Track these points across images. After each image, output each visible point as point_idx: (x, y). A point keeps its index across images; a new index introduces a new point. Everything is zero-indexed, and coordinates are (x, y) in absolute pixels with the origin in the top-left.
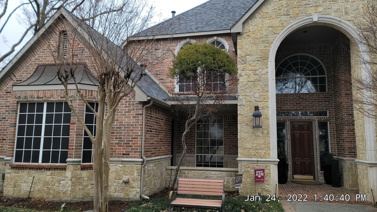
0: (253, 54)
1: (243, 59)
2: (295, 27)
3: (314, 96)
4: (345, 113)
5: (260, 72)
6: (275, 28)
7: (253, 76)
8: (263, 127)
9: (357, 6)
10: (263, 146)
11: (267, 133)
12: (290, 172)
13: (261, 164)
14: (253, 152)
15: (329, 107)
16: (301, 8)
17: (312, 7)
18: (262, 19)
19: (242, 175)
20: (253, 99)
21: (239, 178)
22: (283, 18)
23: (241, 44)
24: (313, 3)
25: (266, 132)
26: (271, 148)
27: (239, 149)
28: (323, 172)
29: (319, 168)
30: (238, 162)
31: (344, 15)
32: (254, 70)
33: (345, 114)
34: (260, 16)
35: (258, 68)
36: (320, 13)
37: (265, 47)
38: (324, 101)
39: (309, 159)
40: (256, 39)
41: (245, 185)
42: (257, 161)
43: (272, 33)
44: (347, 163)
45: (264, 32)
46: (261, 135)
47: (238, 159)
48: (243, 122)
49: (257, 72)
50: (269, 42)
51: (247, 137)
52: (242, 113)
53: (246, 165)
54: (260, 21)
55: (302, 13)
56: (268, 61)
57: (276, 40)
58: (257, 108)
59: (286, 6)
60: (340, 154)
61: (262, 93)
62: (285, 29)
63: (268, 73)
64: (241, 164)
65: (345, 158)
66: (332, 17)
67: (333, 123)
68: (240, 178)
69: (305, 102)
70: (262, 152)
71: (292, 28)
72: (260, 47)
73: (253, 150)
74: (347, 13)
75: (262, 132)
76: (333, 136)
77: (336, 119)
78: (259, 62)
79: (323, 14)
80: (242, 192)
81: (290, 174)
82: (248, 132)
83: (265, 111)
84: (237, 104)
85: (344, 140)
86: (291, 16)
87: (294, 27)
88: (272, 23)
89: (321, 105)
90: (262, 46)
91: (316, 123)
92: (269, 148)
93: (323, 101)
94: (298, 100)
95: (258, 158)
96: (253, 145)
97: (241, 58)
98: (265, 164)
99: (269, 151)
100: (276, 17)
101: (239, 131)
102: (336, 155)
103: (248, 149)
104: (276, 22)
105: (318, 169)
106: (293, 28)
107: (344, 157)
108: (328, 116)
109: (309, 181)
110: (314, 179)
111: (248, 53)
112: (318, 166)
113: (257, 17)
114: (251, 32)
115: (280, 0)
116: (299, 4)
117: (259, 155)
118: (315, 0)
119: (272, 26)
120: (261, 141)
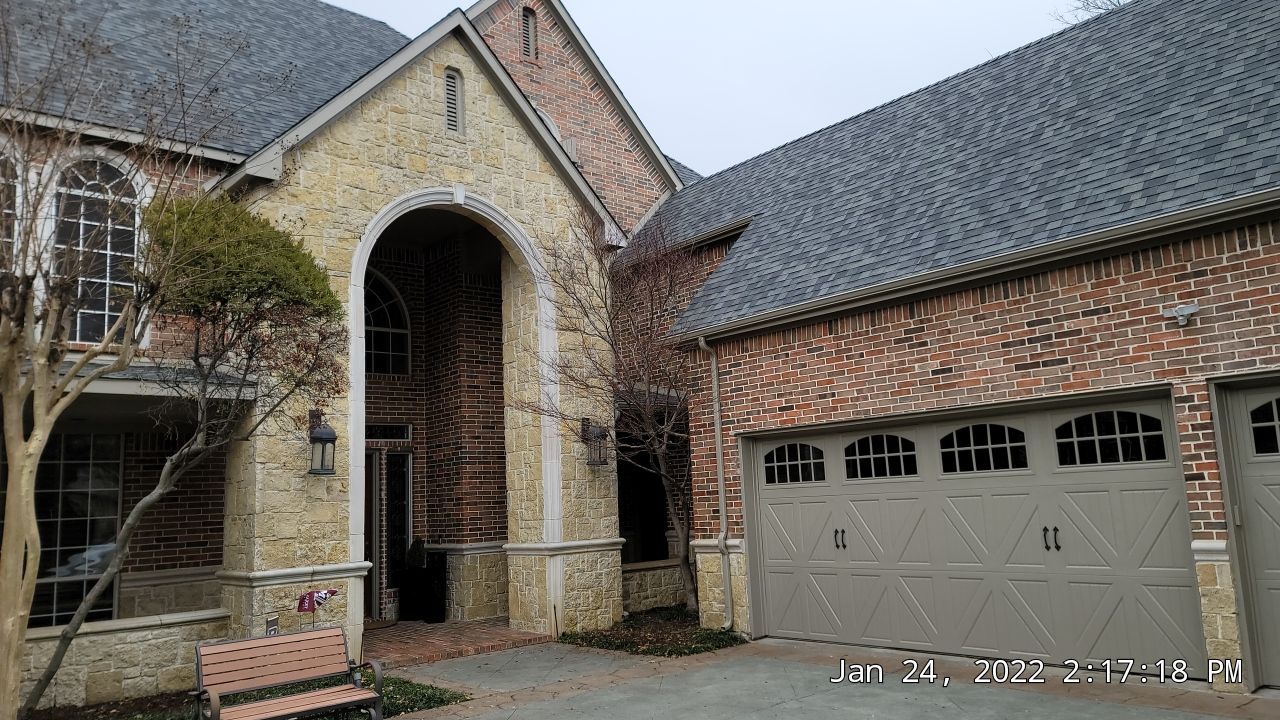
2: (415, 205)
3: (381, 383)
6: (368, 193)
9: (537, 194)
10: (329, 528)
11: (341, 488)
13: (322, 582)
14: (299, 548)
16: (428, 160)
17: (451, 165)
18: (333, 157)
22: (389, 173)
24: (455, 155)
25: (337, 485)
26: (351, 531)
27: (258, 541)
28: (395, 589)
29: (383, 582)
30: (254, 584)
31: (513, 206)
34: (326, 146)
36: (469, 187)
37: (341, 239)
40: (315, 212)
42: (314, 573)
43: (360, 205)
44: (468, 557)
45: (338, 196)
46: (325, 496)
47: (254, 574)
48: (274, 458)
50: (352, 228)
51: (284, 505)
52: (270, 429)
53: (280, 590)
54: (329, 161)
55: (430, 173)
56: (348, 283)
57: (369, 227)
58: (314, 416)
59: (394, 141)
60: (440, 537)
62: (391, 205)
63: (346, 318)
66: (492, 204)
67: (422, 458)
70: (327, 545)
71: (406, 205)
72: (326, 237)
73: (300, 542)
74: (518, 203)
75: (328, 488)
76: (421, 492)
77: (429, 448)
79: (475, 192)
82: (287, 488)
83: (338, 425)
85: (459, 499)
86: (407, 171)
87: (412, 202)
88: (361, 176)
89: (396, 409)
90: (331, 236)
91: (383, 457)
92: (345, 531)
93: (400, 399)
95: (314, 563)
96: (302, 528)
98: (333, 579)
99: (345, 542)
100: (371, 163)
101: (257, 486)
102: (428, 541)
103: (285, 542)
104: (370, 178)
107: (462, 542)
108: (409, 439)
113: (319, 147)
114: (301, 187)
115: (379, 121)
116: (423, 147)
117: (319, 554)
118: (459, 151)
119: (361, 186)
120: (324, 513)
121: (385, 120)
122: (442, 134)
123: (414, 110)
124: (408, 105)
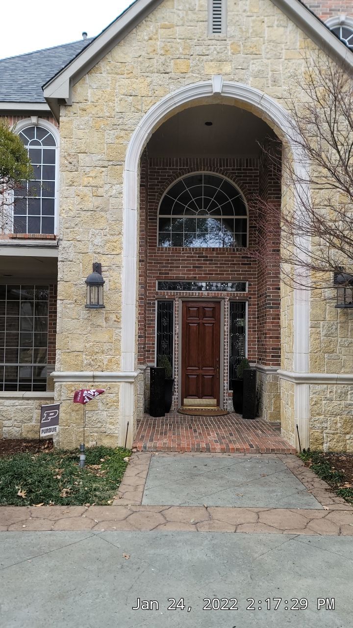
0: (93, 150)
1: (71, 160)
2: (179, 101)
3: (225, 254)
4: (271, 285)
5: (107, 192)
6: (139, 98)
7: (91, 199)
8: (108, 307)
9: (295, 69)
10: (106, 347)
11: (116, 319)
12: (176, 394)
13: (102, 383)
14: (85, 359)
15: (249, 274)
16: (190, 61)
17: (212, 61)
18: (113, 75)
19: (57, 407)
20: (91, 249)
21: (51, 414)
22: (157, 78)
23: (67, 125)
24: (215, 52)
25: (113, 317)
26: (122, 349)
27: (58, 352)
28: (232, 391)
29: (226, 385)
30: (54, 380)
31: (270, 85)
32: (95, 187)
33: (271, 287)
34: (108, 68)
35: (102, 182)
36: (226, 77)
37: (118, 137)
38: (242, 264)
39: (213, 369)
40: (99, 119)
41: (67, 427)
42: (94, 377)
43: (133, 109)
44: (268, 376)
45: (116, 105)
46: (104, 324)
47: (55, 373)
48: (69, 296)
49: (101, 191)
50: (126, 127)
51: (75, 329)
52: (66, 277)
53: (72, 386)
54: (109, 79)
55: (192, 72)
56: (122, 169)
57: (139, 125)
58: (97, 268)
59: (162, 52)
60: (260, 359)
61: (109, 237)
63: (122, 195)
64: (60, 383)
65: (266, 368)
66: (248, 87)
67: (254, 305)
68: (53, 414)
69: (210, 264)
71: (172, 102)
72: (106, 136)
73: (86, 355)
74: (275, 81)
75: (106, 318)
76: (253, 328)
77: (258, 297)
78: (103, 169)
79: (232, 80)
80: (58, 442)
81: (176, 397)
82: (77, 317)
83: (115, 273)
84: (56, 259)
85: (266, 334)
86: (172, 75)
87: (176, 100)
88: (134, 86)
89: (236, 271)
90: (110, 136)
91: (226, 303)
92: (118, 349)
93: (239, 264)
94: (198, 260)
95: (96, 370)
96: (88, 345)
97: (68, 158)
98: (109, 382)
99: (118, 357)
100: (143, 74)
101: (59, 315)
102: (254, 362)
103: (76, 353)
104: (140, 86)
105: (224, 386)
106: (175, 104)
107: (266, 364)
108: (247, 292)
109: (209, 408)
110: (218, 404)
111: (83, 148)
112: (225, 382)
113: (103, 69)
114: (89, 103)
115: (150, 39)
116: (187, 51)
117: (99, 364)
118: (218, 48)
119: (134, 94)
120: (103, 336)
121: (155, 37)
122: (205, 37)
123: (180, 23)
124: (175, 20)
